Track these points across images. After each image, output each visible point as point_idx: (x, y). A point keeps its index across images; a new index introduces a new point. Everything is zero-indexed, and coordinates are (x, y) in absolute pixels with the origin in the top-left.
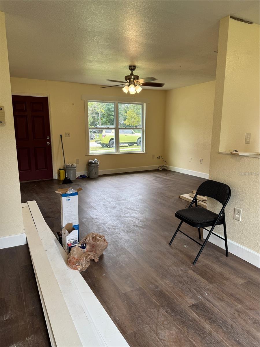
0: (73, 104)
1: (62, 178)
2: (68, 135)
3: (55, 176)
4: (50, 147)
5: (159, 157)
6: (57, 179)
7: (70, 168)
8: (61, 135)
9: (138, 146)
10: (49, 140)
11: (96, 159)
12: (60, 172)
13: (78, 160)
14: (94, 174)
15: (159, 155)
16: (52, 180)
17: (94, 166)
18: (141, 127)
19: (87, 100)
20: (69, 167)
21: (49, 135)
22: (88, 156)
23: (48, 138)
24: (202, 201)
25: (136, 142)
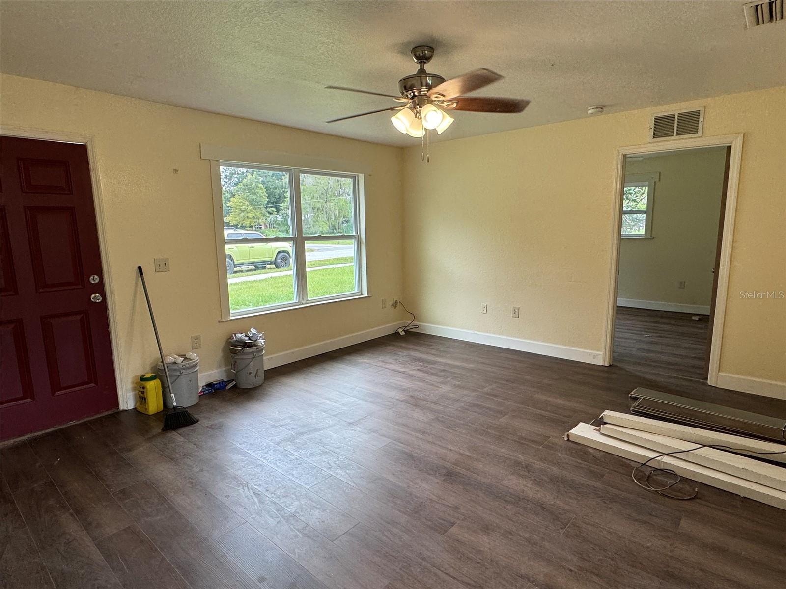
0: (176, 171)
1: (154, 405)
2: (162, 266)
3: (127, 401)
4: (103, 307)
5: (394, 305)
6: (132, 408)
7: (179, 370)
8: (140, 268)
9: (279, 270)
10: (100, 288)
11: (253, 331)
12: (144, 388)
13: (197, 338)
14: (253, 375)
15: (396, 299)
16: (117, 415)
17: (253, 353)
18: (354, 234)
19: (218, 161)
20: (176, 367)
21: (98, 270)
22: (226, 321)
23: (94, 280)
24: (668, 454)
25: (273, 259)
